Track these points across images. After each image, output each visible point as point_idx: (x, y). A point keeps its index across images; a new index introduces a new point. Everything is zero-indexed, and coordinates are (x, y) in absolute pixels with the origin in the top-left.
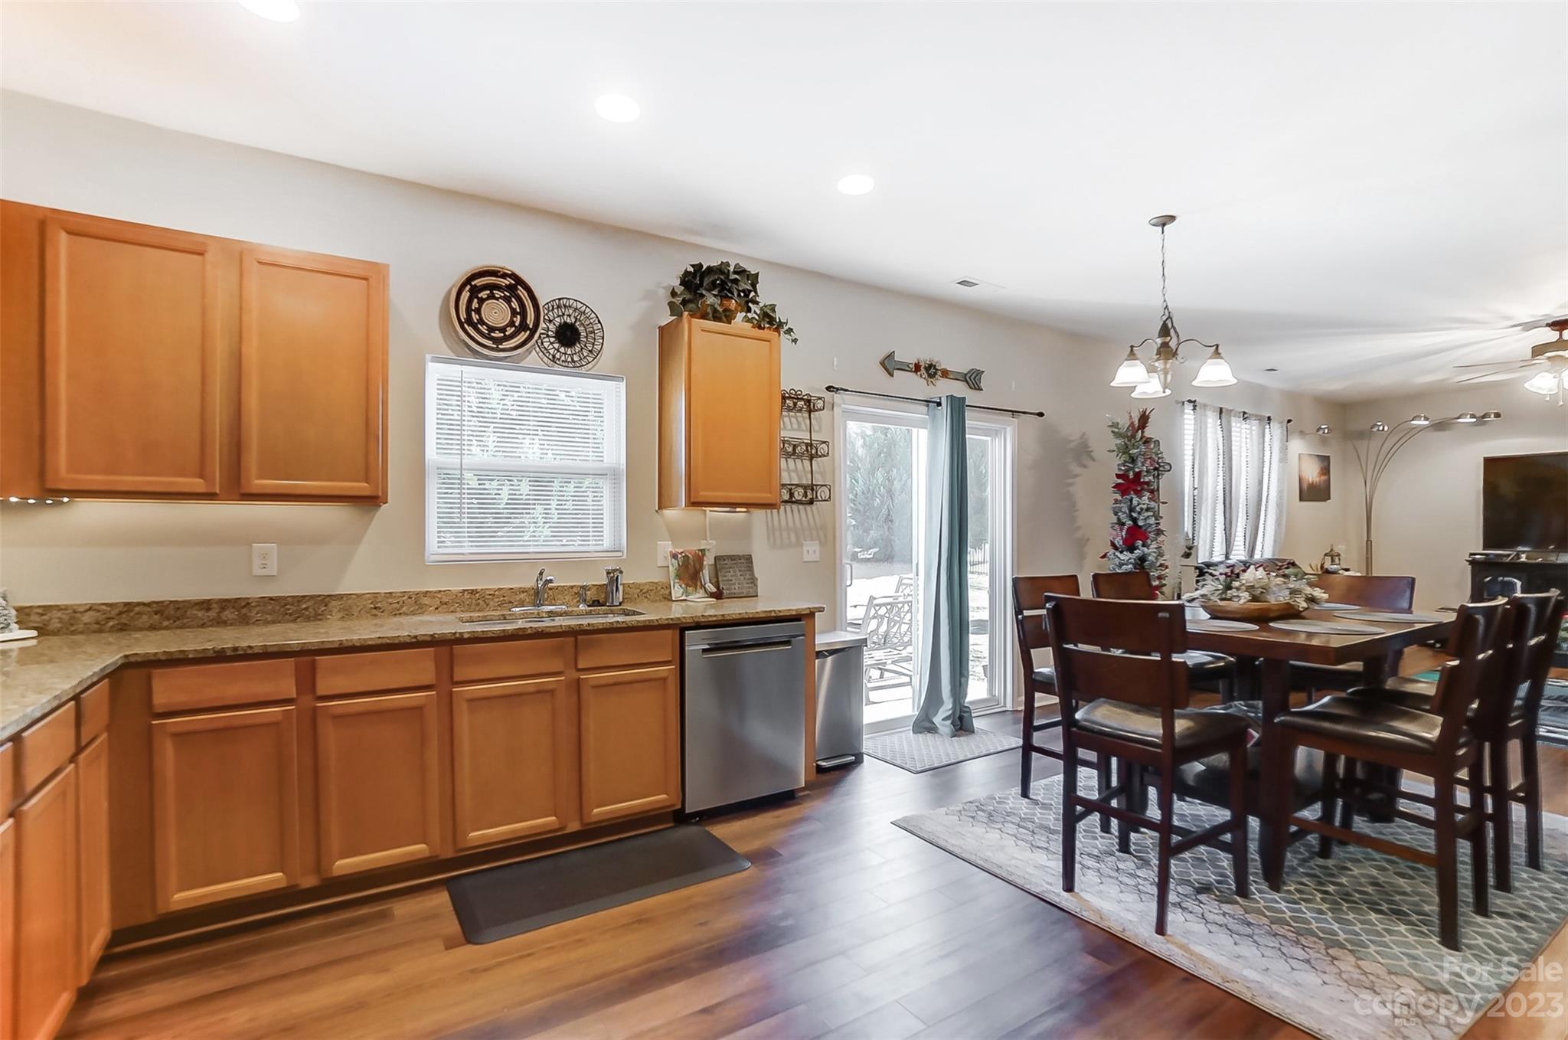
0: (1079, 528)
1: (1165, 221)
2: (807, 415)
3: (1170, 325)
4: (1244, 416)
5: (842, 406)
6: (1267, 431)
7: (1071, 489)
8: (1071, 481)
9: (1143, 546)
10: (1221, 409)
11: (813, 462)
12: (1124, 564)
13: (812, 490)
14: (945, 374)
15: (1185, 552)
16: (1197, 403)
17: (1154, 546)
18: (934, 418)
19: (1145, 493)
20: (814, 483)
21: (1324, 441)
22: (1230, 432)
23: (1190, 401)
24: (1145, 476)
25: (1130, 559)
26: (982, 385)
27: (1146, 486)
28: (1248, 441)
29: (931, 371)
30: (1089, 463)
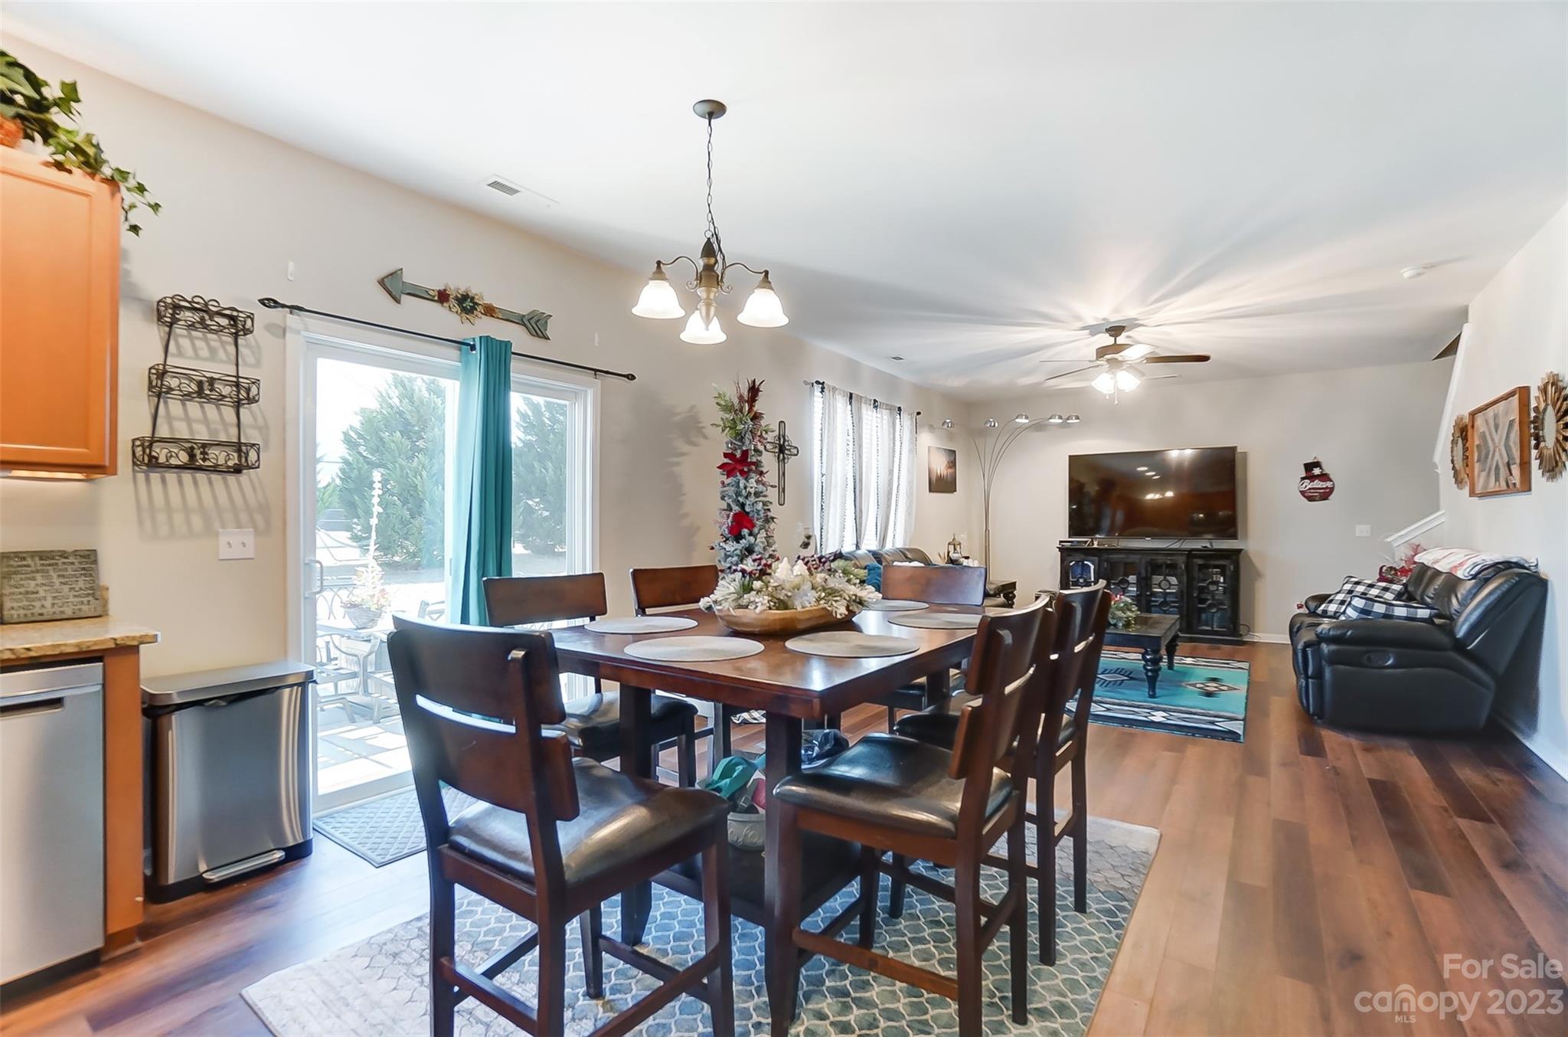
0: (686, 515)
1: (714, 110)
2: (230, 340)
3: (716, 246)
4: (874, 403)
5: (302, 332)
6: (898, 421)
7: (676, 469)
8: (675, 460)
9: (751, 534)
10: (851, 394)
11: (242, 410)
12: (730, 556)
13: (239, 451)
14: (490, 311)
15: (804, 542)
16: (825, 385)
17: (763, 534)
18: (466, 364)
19: (753, 475)
20: (243, 441)
21: (951, 437)
22: (860, 419)
23: (818, 382)
24: (753, 455)
25: (736, 550)
26: (549, 333)
27: (753, 467)
28: (879, 429)
29: (467, 304)
30: (701, 440)
